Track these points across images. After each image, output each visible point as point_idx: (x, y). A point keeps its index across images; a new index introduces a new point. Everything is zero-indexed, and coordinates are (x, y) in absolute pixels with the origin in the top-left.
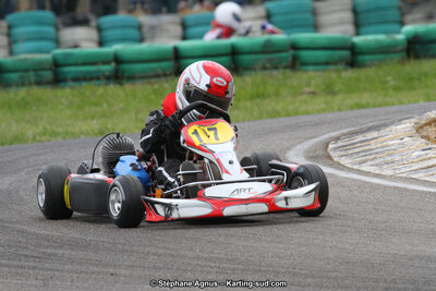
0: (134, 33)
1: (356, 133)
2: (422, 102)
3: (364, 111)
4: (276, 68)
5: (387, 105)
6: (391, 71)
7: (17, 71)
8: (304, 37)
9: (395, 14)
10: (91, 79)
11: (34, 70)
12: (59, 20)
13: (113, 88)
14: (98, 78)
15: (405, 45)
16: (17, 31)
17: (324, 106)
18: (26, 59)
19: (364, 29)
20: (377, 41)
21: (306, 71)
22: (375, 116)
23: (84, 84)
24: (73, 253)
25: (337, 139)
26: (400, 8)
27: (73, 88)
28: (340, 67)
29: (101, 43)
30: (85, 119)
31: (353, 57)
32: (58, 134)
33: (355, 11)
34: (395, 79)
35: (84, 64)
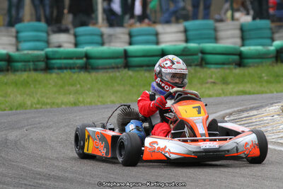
0: (98, 39)
1: (243, 111)
3: (247, 97)
5: (263, 93)
6: (265, 71)
8: (209, 46)
9: (268, 33)
10: (71, 68)
11: (33, 61)
12: (50, 28)
13: (83, 76)
14: (74, 68)
15: (275, 53)
16: (22, 35)
17: (220, 92)
18: (28, 54)
19: (247, 42)
20: (257, 50)
21: (210, 68)
22: (255, 100)
23: (65, 71)
24: (56, 184)
25: (230, 114)
26: (271, 29)
27: (58, 74)
28: (232, 66)
29: (76, 45)
30: (65, 94)
31: (241, 60)
32: (47, 104)
33: (242, 30)
34: (267, 76)
35: (65, 58)
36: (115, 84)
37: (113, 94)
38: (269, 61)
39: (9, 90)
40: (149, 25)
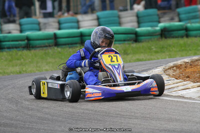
0: (36, 26)
2: (167, 59)
5: (152, 60)
6: (154, 44)
8: (114, 28)
9: (156, 18)
13: (26, 52)
14: (19, 48)
15: (160, 32)
19: (142, 25)
20: (147, 30)
22: (145, 65)
23: (12, 50)
24: (5, 129)
26: (158, 15)
27: (7, 52)
28: (130, 42)
29: (21, 31)
30: (13, 66)
31: (136, 37)
33: (138, 16)
34: (156, 48)
35: (12, 41)
36: (48, 58)
37: (47, 64)
38: (156, 38)
40: (72, 15)
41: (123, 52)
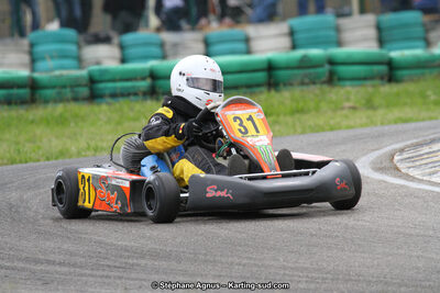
0: (156, 50)
1: (421, 145)
4: (314, 83)
7: (54, 87)
9: (419, 31)
10: (129, 95)
11: (71, 87)
12: (81, 37)
14: (136, 94)
16: (39, 49)
19: (388, 46)
20: (415, 56)
21: (344, 86)
23: (121, 100)
25: (402, 151)
26: (424, 25)
27: (109, 104)
28: (377, 82)
29: (123, 61)
31: (391, 72)
33: (379, 28)
34: (435, 94)
35: (121, 80)
38: (434, 72)
39: (38, 131)
41: (363, 102)
